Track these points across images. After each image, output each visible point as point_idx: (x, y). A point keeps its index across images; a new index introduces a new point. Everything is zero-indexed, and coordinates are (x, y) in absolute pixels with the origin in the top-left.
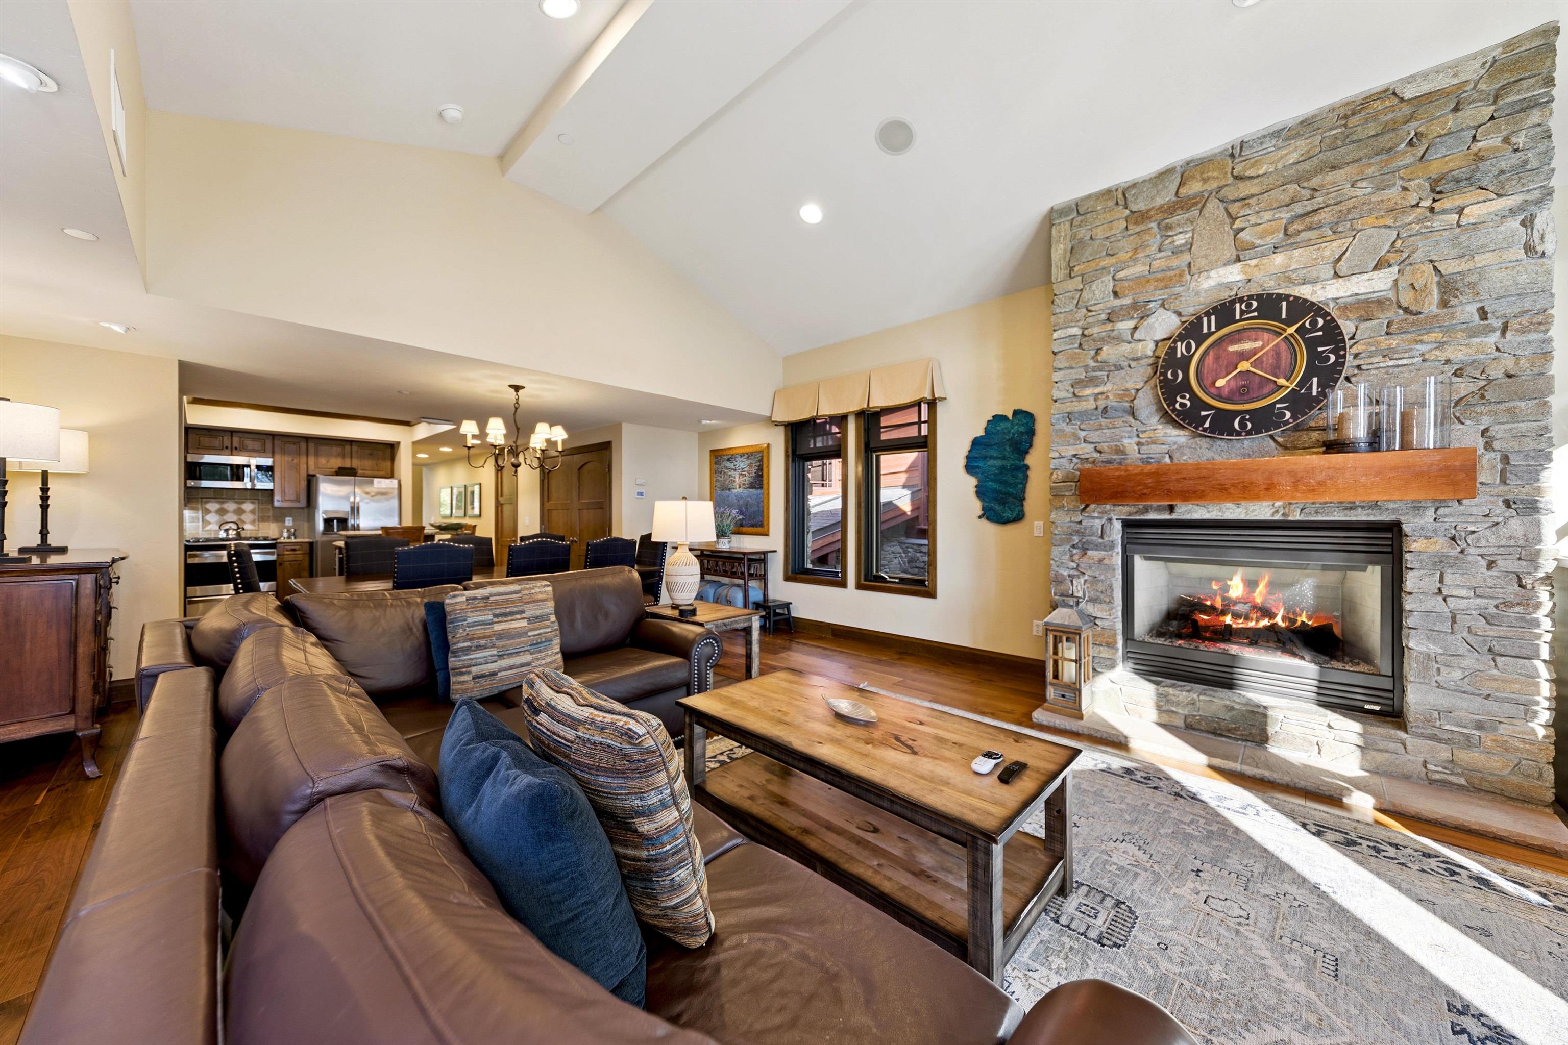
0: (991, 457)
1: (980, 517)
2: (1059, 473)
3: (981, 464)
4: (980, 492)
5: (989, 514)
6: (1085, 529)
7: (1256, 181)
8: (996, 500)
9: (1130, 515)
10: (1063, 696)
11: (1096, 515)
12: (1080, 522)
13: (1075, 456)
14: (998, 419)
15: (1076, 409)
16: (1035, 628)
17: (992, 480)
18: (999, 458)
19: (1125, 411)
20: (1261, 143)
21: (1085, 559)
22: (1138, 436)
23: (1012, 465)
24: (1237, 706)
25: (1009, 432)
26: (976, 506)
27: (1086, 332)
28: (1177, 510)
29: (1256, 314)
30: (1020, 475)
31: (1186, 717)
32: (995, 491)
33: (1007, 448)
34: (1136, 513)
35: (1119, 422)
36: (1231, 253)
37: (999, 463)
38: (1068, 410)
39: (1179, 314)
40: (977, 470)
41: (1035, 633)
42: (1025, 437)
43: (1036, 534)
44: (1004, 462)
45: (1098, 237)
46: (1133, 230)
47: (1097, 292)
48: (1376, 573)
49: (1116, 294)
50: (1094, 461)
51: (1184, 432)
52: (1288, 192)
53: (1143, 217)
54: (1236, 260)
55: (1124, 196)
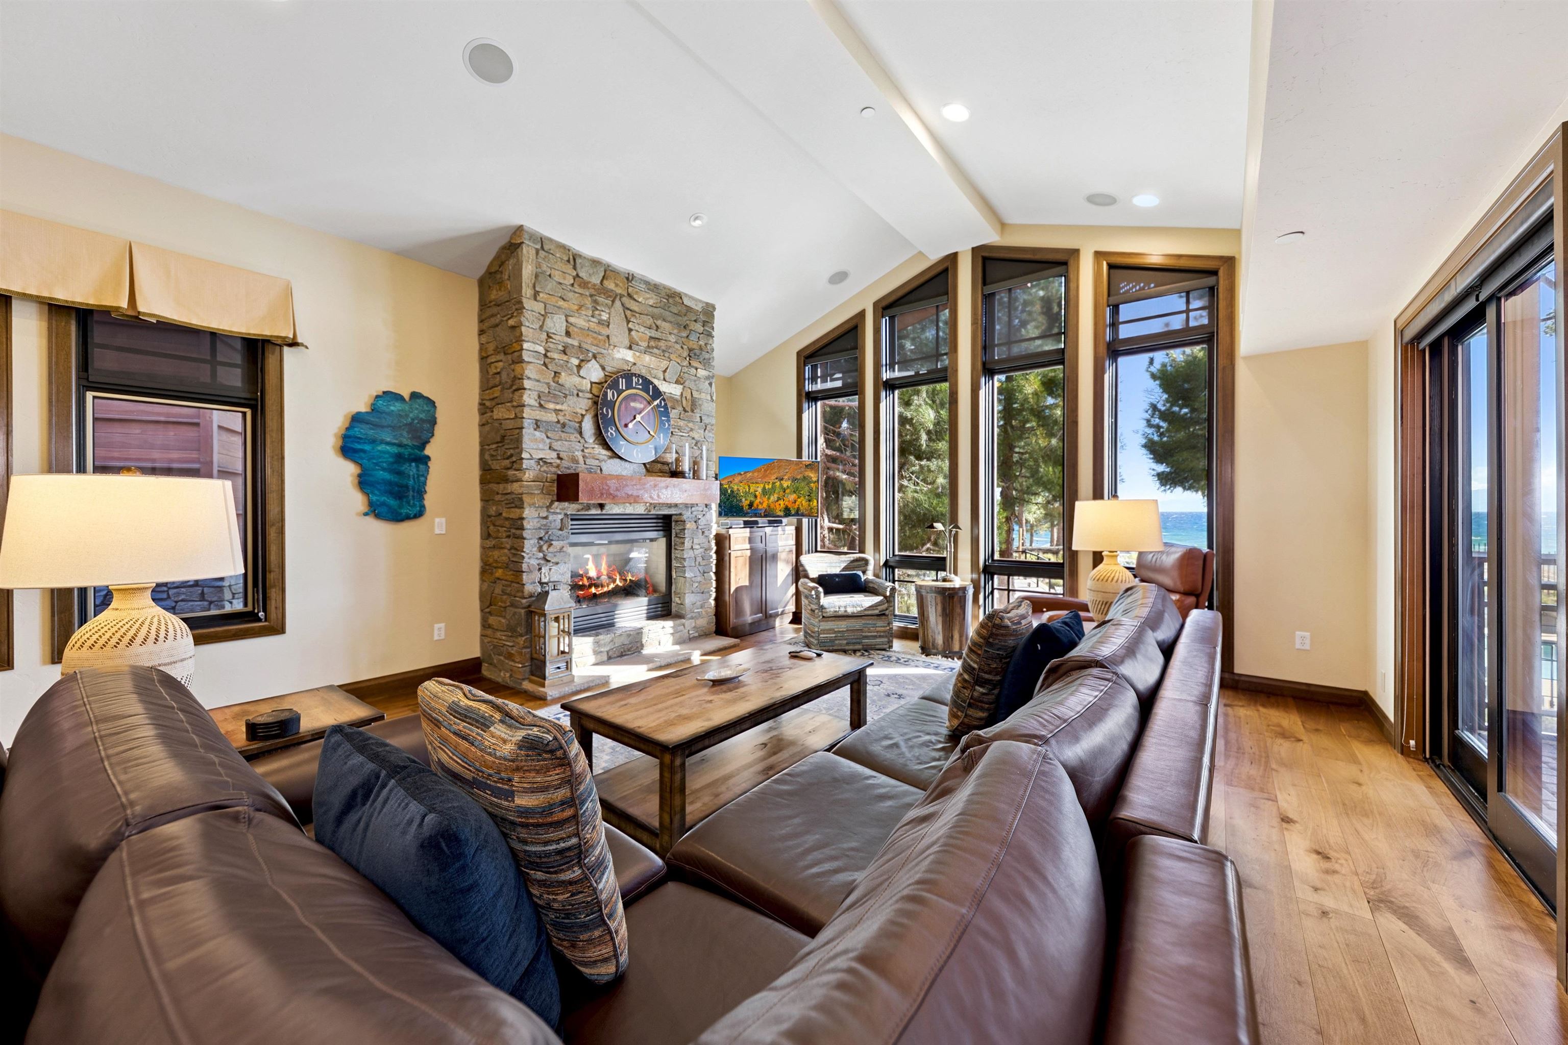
0: (383, 442)
1: (366, 514)
2: (531, 473)
3: (367, 447)
4: (364, 483)
5: (376, 511)
6: (551, 523)
7: (637, 304)
8: (391, 493)
9: (578, 511)
10: (559, 668)
11: (558, 511)
12: (546, 518)
13: (541, 459)
14: (389, 396)
15: (544, 419)
16: (436, 632)
17: (383, 469)
18: (394, 444)
19: (575, 429)
20: (640, 283)
21: (551, 549)
22: (583, 451)
23: (410, 454)
24: (632, 633)
25: (407, 416)
26: (358, 501)
27: (549, 354)
28: (607, 507)
29: (640, 387)
30: (422, 467)
31: (608, 652)
32: (390, 483)
33: (405, 434)
34: (582, 509)
35: (572, 437)
36: (627, 343)
37: (394, 450)
38: (538, 418)
39: (603, 369)
40: (362, 455)
41: (436, 638)
42: (427, 426)
43: (437, 531)
44: (402, 450)
45: (555, 279)
46: (578, 289)
47: (557, 324)
48: (662, 542)
49: (568, 334)
50: (558, 466)
51: (608, 453)
52: (649, 321)
53: (585, 284)
54: (630, 348)
55: (574, 259)
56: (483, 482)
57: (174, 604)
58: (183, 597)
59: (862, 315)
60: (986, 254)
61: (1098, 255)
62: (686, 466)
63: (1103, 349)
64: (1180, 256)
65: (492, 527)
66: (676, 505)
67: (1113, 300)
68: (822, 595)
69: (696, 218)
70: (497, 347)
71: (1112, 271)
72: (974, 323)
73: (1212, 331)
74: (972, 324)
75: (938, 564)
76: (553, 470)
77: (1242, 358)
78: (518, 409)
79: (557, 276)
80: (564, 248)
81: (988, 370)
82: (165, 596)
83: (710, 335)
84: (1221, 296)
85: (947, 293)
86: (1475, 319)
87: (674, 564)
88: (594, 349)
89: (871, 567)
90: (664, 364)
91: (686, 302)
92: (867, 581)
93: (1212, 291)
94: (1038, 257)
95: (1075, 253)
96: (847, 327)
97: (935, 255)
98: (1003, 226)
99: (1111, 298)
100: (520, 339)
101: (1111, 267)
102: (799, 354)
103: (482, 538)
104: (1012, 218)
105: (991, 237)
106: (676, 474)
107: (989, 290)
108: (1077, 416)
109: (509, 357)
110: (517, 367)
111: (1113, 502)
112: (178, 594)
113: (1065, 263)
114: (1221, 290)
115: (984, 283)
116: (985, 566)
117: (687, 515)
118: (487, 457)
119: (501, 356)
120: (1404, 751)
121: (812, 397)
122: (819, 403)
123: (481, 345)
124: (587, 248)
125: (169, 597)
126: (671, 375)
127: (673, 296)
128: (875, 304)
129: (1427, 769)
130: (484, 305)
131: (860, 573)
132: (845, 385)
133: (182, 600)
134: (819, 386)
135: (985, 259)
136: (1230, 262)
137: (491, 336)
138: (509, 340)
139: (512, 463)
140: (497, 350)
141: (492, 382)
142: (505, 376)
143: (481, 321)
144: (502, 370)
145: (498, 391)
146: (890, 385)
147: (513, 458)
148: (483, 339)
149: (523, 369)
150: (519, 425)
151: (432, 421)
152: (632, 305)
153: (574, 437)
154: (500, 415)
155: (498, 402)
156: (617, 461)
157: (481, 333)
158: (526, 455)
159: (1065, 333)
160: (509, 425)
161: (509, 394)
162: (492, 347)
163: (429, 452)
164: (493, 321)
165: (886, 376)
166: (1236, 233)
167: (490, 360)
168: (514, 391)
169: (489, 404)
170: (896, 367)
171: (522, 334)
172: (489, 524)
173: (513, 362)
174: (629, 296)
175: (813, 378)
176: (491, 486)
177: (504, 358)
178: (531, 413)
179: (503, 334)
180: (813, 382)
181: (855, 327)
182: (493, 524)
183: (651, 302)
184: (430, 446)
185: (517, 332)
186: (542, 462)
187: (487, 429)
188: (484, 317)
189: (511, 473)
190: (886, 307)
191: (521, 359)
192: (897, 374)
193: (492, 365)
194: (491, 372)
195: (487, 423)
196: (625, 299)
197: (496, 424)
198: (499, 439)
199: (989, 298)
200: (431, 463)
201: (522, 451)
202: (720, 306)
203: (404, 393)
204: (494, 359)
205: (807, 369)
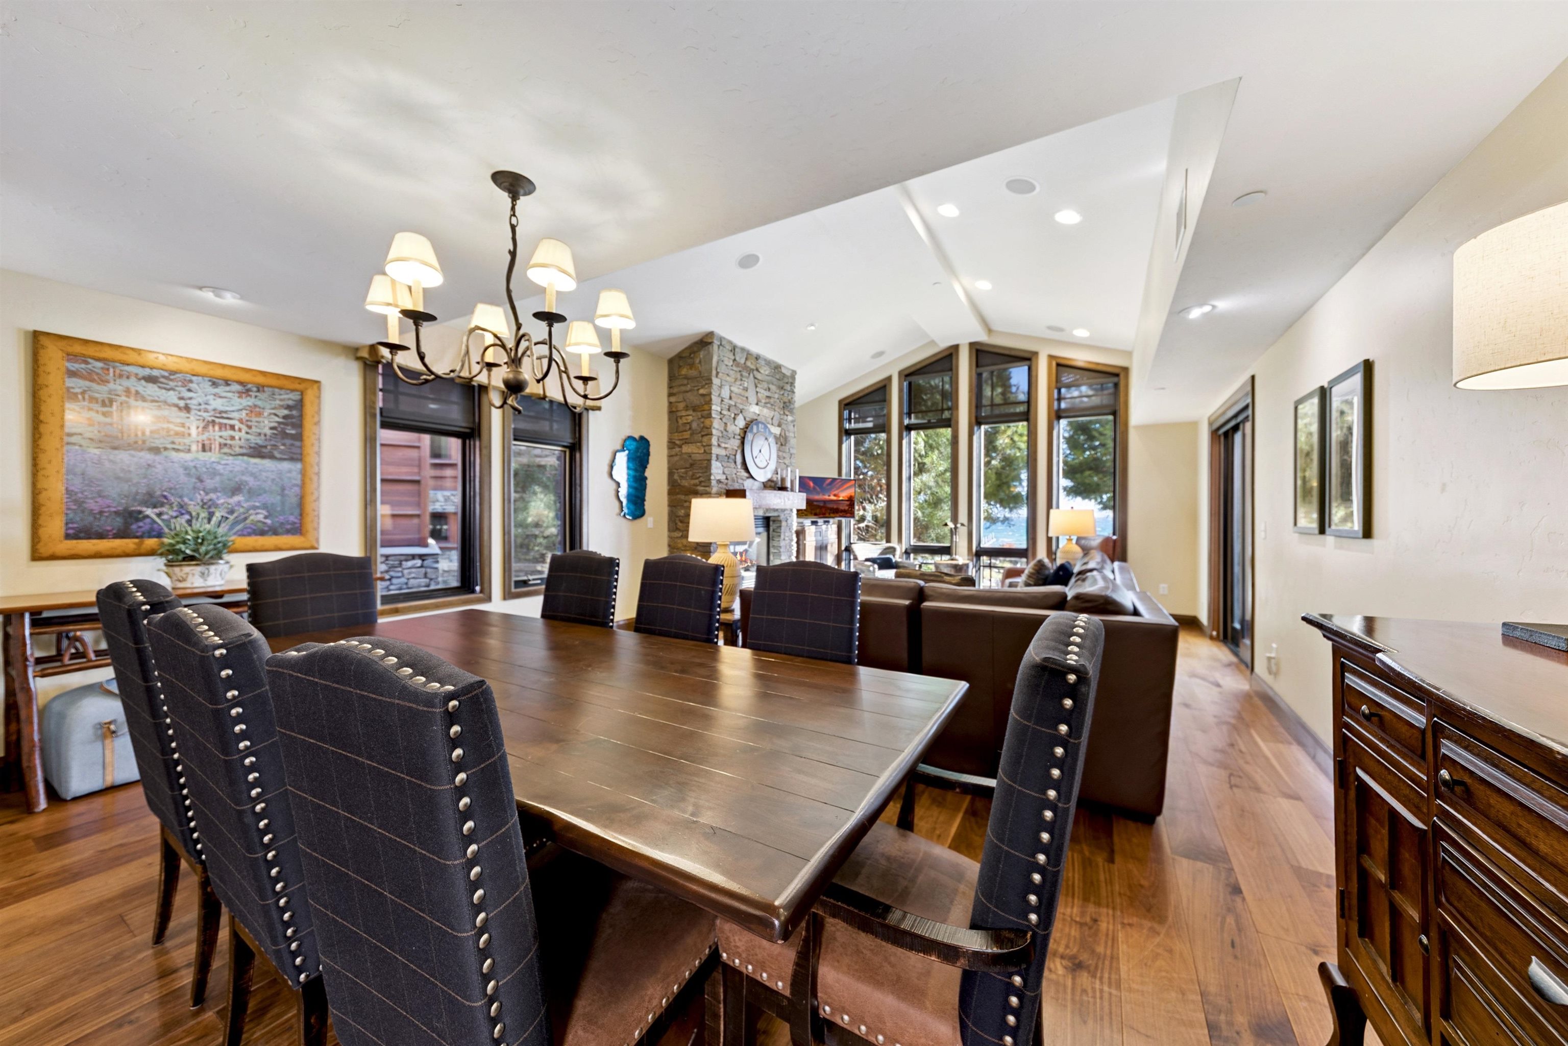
1: (620, 515)
8: (632, 501)
14: (630, 439)
15: (720, 454)
17: (629, 486)
18: (633, 470)
19: (733, 459)
20: (762, 361)
23: (639, 476)
25: (638, 451)
26: (617, 506)
27: (723, 412)
29: (763, 430)
30: (644, 484)
32: (631, 495)
33: (637, 463)
36: (756, 401)
37: (633, 473)
38: (718, 453)
39: (745, 419)
42: (646, 457)
43: (649, 526)
44: (636, 473)
46: (734, 368)
47: (725, 393)
48: (765, 534)
49: (730, 398)
50: (726, 484)
51: (746, 475)
52: (765, 385)
53: (738, 365)
54: (757, 404)
55: (734, 349)
56: (670, 493)
57: (406, 581)
58: (413, 575)
59: (889, 379)
60: (979, 347)
61: (1051, 357)
62: (788, 485)
63: (1053, 415)
64: (1098, 364)
65: (679, 524)
66: (777, 510)
67: (1059, 385)
68: (877, 570)
69: (812, 325)
70: (687, 406)
71: (1059, 368)
72: (970, 391)
73: (1115, 408)
75: (947, 551)
76: (724, 486)
77: (1134, 427)
78: (707, 448)
79: (726, 362)
80: (730, 342)
81: (977, 421)
82: (400, 574)
83: (793, 392)
84: (1121, 389)
85: (952, 370)
86: (1236, 428)
87: (772, 550)
88: (741, 407)
89: (898, 553)
90: (772, 413)
91: (784, 371)
92: (896, 562)
93: (1116, 385)
94: (1013, 353)
95: (1036, 354)
96: (879, 386)
97: (944, 344)
98: (990, 331)
100: (709, 402)
101: (1058, 365)
102: (840, 402)
103: (670, 530)
104: (994, 327)
105: (982, 337)
106: (783, 488)
107: (980, 370)
109: (699, 414)
110: (707, 422)
111: (1057, 510)
112: (410, 573)
113: (1029, 359)
114: (1121, 385)
115: (977, 366)
116: (977, 552)
117: (782, 517)
118: (676, 477)
119: (691, 412)
120: (1211, 638)
121: (848, 433)
122: (853, 437)
123: (670, 403)
124: (740, 342)
125: (403, 576)
126: (776, 422)
127: (777, 367)
128: (900, 373)
129: (1221, 644)
130: (672, 378)
131: (891, 556)
132: (875, 426)
133: (414, 578)
134: (853, 425)
135: (978, 351)
136: (1126, 370)
137: (681, 398)
138: (698, 402)
139: (701, 482)
140: (687, 408)
141: (681, 429)
142: (694, 425)
143: (670, 387)
144: (692, 421)
145: (687, 435)
146: (909, 428)
147: (701, 479)
148: (673, 399)
149: (712, 423)
150: (708, 457)
151: (648, 454)
152: (758, 376)
153: (732, 465)
154: (690, 451)
155: (686, 442)
156: (751, 480)
157: (670, 395)
158: (712, 477)
159: (1028, 402)
160: (698, 457)
161: (697, 437)
162: (681, 406)
163: (646, 474)
164: (683, 388)
165: (906, 422)
166: (1129, 354)
167: (679, 414)
168: (703, 436)
169: (678, 442)
170: (913, 416)
171: (711, 400)
172: (677, 522)
173: (702, 417)
174: (757, 370)
175: (850, 420)
176: (679, 496)
177: (694, 414)
178: (715, 451)
179: (693, 398)
180: (850, 422)
181: (885, 387)
182: (681, 522)
183: (767, 373)
184: (647, 470)
185: (707, 399)
186: (719, 481)
187: (676, 458)
188: (674, 384)
189: (700, 488)
190: (907, 376)
191: (709, 416)
192: (913, 421)
193: (681, 417)
194: (680, 422)
195: (677, 455)
196: (755, 372)
197: (685, 456)
198: (688, 466)
199: (979, 375)
200: (648, 482)
201: (710, 474)
202: (798, 372)
203: (637, 436)
204: (683, 413)
205: (846, 413)
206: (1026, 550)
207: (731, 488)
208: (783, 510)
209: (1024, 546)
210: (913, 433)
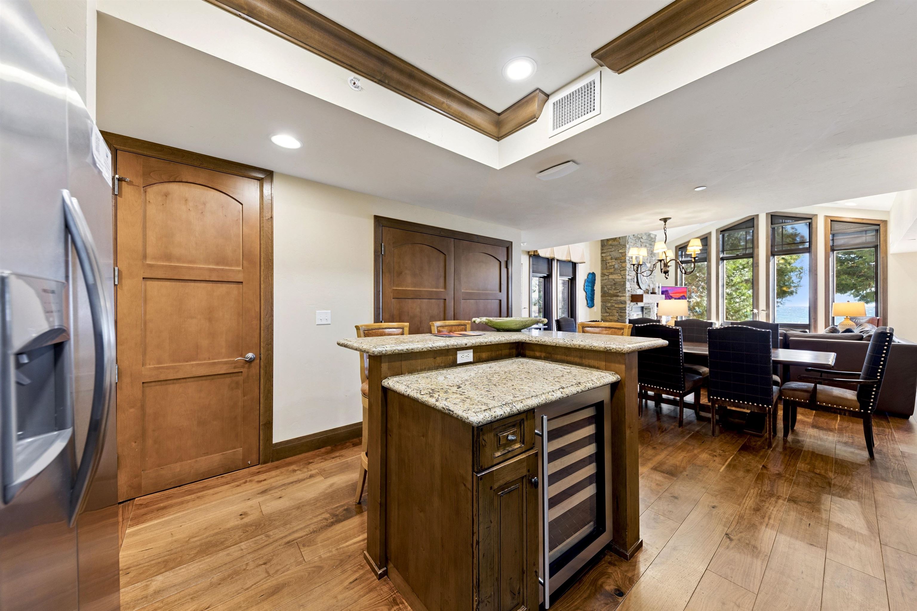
0: (589, 286)
2: (628, 294)
4: (587, 298)
5: (588, 305)
8: (590, 300)
11: (631, 305)
12: (629, 307)
17: (589, 294)
18: (591, 287)
19: (633, 281)
23: (593, 289)
25: (592, 279)
26: (586, 302)
32: (590, 297)
33: (592, 284)
43: (595, 311)
46: (634, 239)
51: (638, 287)
52: (645, 244)
53: (635, 237)
59: (710, 233)
61: (826, 217)
62: (657, 291)
63: (829, 249)
64: (863, 219)
66: (649, 304)
67: (833, 232)
70: (612, 258)
71: (832, 222)
72: (767, 237)
73: (876, 244)
74: (766, 238)
76: (631, 293)
77: (891, 254)
78: (623, 276)
81: (773, 254)
84: (881, 233)
85: (753, 227)
90: (648, 256)
93: (877, 231)
94: (798, 216)
95: (815, 216)
99: (832, 232)
101: (831, 221)
102: (676, 247)
103: (602, 313)
105: (776, 210)
106: (653, 293)
107: (774, 226)
108: (817, 272)
109: (619, 261)
110: (623, 265)
113: (810, 219)
114: (881, 231)
115: (772, 224)
117: (651, 307)
118: (606, 289)
119: (614, 261)
123: (602, 257)
127: (649, 235)
128: (717, 230)
130: (603, 246)
134: (684, 259)
135: (772, 216)
136: (885, 222)
137: (608, 254)
138: (618, 256)
139: (620, 291)
140: (612, 259)
141: (608, 268)
142: (616, 266)
143: (602, 250)
144: (615, 264)
145: (612, 270)
146: (723, 259)
147: (620, 290)
148: (603, 255)
149: (626, 265)
150: (624, 280)
151: (595, 280)
152: (642, 240)
153: (633, 283)
154: (613, 277)
155: (611, 273)
156: (640, 290)
157: (602, 253)
158: (626, 289)
159: (810, 242)
160: (618, 280)
161: (618, 271)
162: (609, 258)
163: (595, 288)
164: (610, 250)
165: (721, 256)
166: (888, 213)
167: (607, 261)
168: (621, 271)
169: (607, 274)
170: (725, 252)
171: (626, 255)
172: (607, 309)
173: (621, 262)
174: (642, 238)
175: (682, 256)
176: (607, 298)
177: (616, 261)
178: (628, 277)
179: (615, 254)
180: (682, 257)
181: (707, 238)
182: (608, 309)
183: (645, 238)
184: (595, 287)
185: (624, 254)
186: (629, 291)
187: (605, 281)
188: (604, 248)
189: (620, 294)
190: (721, 231)
191: (625, 262)
192: (725, 255)
193: (609, 263)
194: (608, 265)
195: (606, 279)
196: (641, 239)
197: (611, 280)
198: (613, 284)
199: (773, 229)
200: (595, 292)
201: (626, 288)
202: (657, 235)
203: (591, 272)
204: (610, 261)
205: (680, 253)
206: (809, 325)
207: (633, 294)
208: (651, 304)
209: (807, 322)
210: (725, 261)
